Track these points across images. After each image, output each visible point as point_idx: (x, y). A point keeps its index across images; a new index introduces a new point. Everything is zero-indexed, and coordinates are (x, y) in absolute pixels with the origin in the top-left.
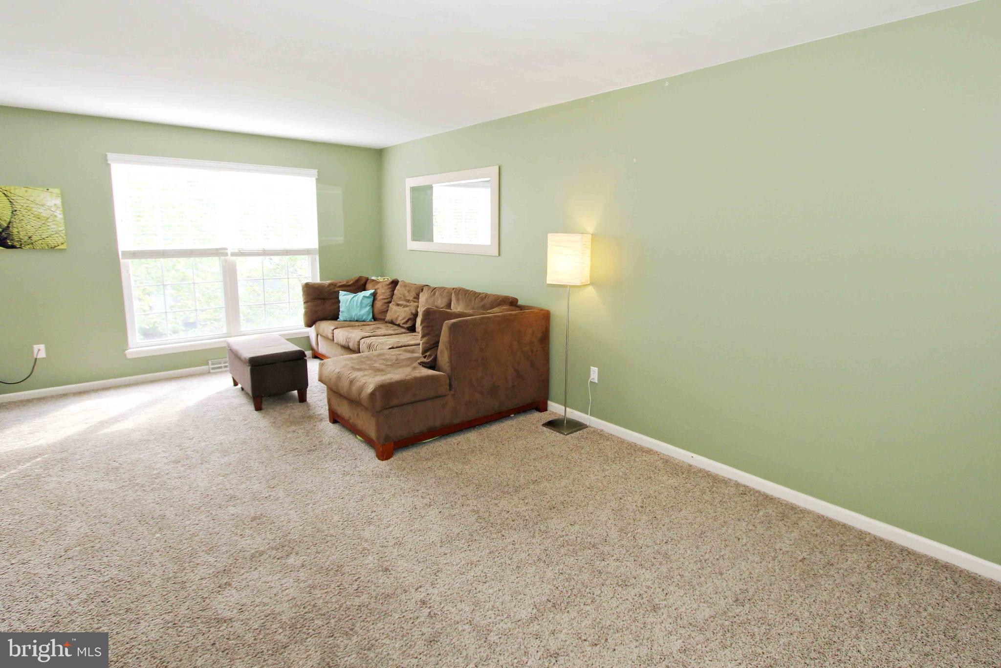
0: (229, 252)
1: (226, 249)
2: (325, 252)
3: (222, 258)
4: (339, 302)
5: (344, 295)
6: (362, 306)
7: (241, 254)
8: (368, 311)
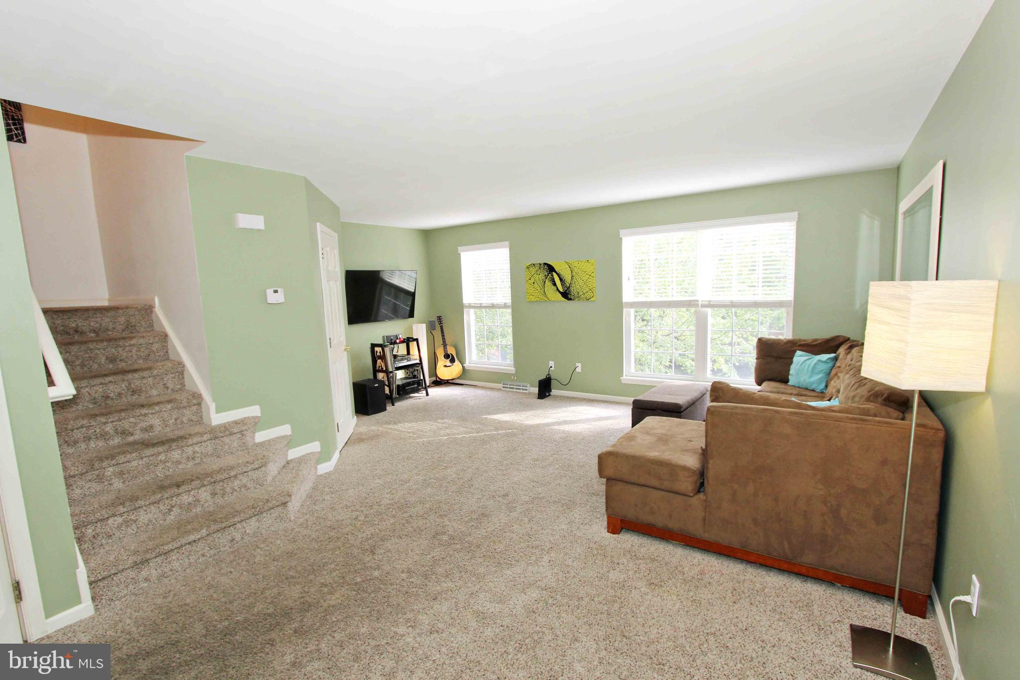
0: (700, 303)
1: (698, 301)
2: (800, 306)
3: (693, 310)
4: (792, 362)
5: (800, 356)
6: (813, 371)
7: (710, 305)
8: (820, 379)
